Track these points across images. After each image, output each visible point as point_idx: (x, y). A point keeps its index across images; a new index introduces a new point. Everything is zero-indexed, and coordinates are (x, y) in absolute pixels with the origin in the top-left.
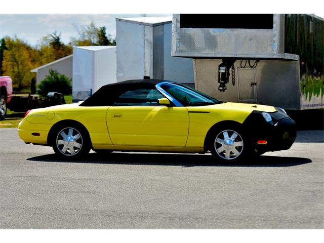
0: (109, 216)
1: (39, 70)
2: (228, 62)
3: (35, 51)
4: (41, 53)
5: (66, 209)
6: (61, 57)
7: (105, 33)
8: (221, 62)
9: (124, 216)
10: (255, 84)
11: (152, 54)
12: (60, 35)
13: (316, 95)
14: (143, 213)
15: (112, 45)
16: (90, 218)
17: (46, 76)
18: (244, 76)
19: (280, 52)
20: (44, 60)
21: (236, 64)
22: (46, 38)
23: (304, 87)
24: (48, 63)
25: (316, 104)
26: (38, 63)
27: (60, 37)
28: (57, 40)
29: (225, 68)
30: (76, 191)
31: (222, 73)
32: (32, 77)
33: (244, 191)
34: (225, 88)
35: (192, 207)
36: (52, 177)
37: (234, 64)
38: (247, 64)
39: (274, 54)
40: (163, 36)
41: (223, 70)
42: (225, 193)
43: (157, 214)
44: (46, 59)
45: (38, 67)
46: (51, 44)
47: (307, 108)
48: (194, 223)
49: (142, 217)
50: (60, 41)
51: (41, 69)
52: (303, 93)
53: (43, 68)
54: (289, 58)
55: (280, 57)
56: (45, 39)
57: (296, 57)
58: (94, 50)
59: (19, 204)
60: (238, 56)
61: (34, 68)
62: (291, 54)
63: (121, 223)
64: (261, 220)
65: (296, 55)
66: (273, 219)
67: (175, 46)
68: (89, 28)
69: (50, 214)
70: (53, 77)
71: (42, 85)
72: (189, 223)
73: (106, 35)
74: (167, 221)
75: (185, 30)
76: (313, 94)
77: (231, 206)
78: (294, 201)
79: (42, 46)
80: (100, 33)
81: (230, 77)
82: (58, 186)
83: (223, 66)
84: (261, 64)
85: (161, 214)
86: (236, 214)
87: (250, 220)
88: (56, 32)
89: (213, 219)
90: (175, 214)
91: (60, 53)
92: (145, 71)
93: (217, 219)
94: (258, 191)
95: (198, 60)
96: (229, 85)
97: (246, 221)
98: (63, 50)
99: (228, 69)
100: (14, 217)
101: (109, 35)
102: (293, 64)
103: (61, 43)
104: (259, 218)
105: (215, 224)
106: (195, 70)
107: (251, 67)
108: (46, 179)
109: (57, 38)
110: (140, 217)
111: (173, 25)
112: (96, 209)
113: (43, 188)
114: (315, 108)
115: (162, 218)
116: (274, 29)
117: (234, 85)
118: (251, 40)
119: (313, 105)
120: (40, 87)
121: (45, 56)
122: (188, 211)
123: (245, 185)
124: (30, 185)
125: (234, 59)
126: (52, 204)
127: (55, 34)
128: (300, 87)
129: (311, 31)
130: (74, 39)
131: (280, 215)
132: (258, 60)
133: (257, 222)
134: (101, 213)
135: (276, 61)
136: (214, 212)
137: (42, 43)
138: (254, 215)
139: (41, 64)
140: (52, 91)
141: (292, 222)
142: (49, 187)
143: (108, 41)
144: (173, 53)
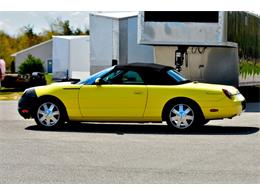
1: (18, 55)
2: (182, 49)
4: (18, 41)
7: (69, 26)
8: (177, 48)
10: (203, 66)
11: (118, 42)
14: (135, 168)
15: (84, 35)
17: (25, 59)
19: (224, 41)
20: (20, 47)
24: (24, 49)
26: (15, 49)
27: (32, 29)
28: (31, 31)
31: (178, 57)
32: (12, 61)
34: (180, 69)
37: (187, 50)
38: (197, 51)
40: (127, 27)
45: (17, 52)
52: (240, 73)
54: (231, 46)
55: (224, 45)
56: (21, 29)
65: (236, 43)
67: (140, 36)
68: (55, 22)
70: (31, 60)
71: (22, 66)
75: (148, 24)
76: (247, 74)
80: (65, 25)
81: (184, 60)
83: (178, 52)
84: (208, 50)
91: (33, 41)
92: (113, 56)
95: (157, 47)
96: (183, 67)
98: (36, 39)
99: (182, 54)
102: (232, 50)
107: (200, 53)
111: (138, 19)
116: (219, 23)
117: (187, 66)
119: (247, 83)
121: (21, 43)
127: (29, 26)
128: (238, 68)
129: (246, 24)
132: (205, 47)
143: (71, 31)
144: (139, 42)
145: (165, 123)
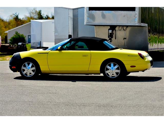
0: (67, 105)
1: (9, 32)
2: (113, 28)
3: (6, 22)
4: (9, 23)
5: (44, 102)
6: (20, 25)
7: (41, 13)
8: (109, 27)
9: (75, 105)
10: (126, 38)
11: (72, 24)
12: (18, 14)
13: (155, 44)
14: (84, 103)
15: (51, 19)
16: (58, 106)
17: (14, 35)
18: (120, 34)
19: (139, 23)
20: (11, 27)
21: (117, 29)
22: (12, 15)
23: (150, 40)
24: (13, 28)
25: (155, 48)
26: (8, 28)
27: (18, 15)
28: (17, 17)
29: (111, 31)
30: (46, 92)
31: (110, 33)
32: (5, 35)
33: (130, 92)
34: (111, 41)
35: (107, 100)
36: (31, 86)
37: (116, 29)
38: (122, 29)
39: (136, 24)
40: (78, 14)
41: (110, 31)
42: (121, 93)
43: (91, 104)
44: (12, 26)
45: (8, 30)
46: (14, 18)
47: (151, 50)
48: (111, 109)
49: (84, 105)
50: (18, 17)
51: (10, 31)
52: (149, 43)
53: (11, 31)
54: (143, 26)
55: (139, 25)
57: (146, 25)
58: (42, 22)
59: (20, 99)
60: (118, 25)
61: (6, 31)
62: (144, 24)
63: (74, 109)
64: (144, 107)
65: (146, 24)
66: (150, 106)
67: (86, 20)
68: (33, 11)
69: (37, 104)
70: (17, 35)
71: (12, 39)
72: (108, 108)
73: (42, 14)
74: (97, 108)
75: (91, 12)
76: (154, 43)
77: (127, 100)
78: (157, 97)
79: (9, 20)
80: (38, 13)
81: (114, 35)
82: (36, 90)
83: (110, 30)
84: (129, 29)
85: (93, 104)
86: (130, 104)
87: (138, 107)
88: (16, 13)
89: (120, 106)
90: (100, 104)
91: (19, 23)
92: (69, 32)
93: (122, 106)
94: (137, 92)
95: (97, 27)
96: (113, 39)
97: (136, 107)
98: (20, 22)
99: (113, 31)
100: (20, 106)
101: (43, 14)
102: (144, 28)
103: (19, 18)
104: (142, 106)
105: (122, 109)
106: (95, 31)
107: (124, 30)
108: (29, 86)
109: (17, 16)
110: (83, 106)
111: (85, 9)
112: (60, 102)
113: (29, 91)
114: (155, 50)
115: (94, 106)
116: (136, 11)
117: (116, 39)
118: (124, 16)
119: (154, 49)
120: (11, 40)
121: (11, 24)
122: (106, 102)
123: (130, 89)
124: (22, 89)
125: (115, 26)
126: (37, 99)
127: (16, 14)
128: (148, 40)
129: (153, 12)
130: (26, 16)
131: (153, 104)
132: (127, 26)
133: (142, 108)
134: (63, 103)
135: (136, 27)
136: (119, 103)
137: (9, 18)
138: (140, 104)
139: (9, 29)
140: (20, 42)
141: (160, 108)
142: (32, 90)
143: (42, 17)
144: (85, 23)
145: (102, 75)
